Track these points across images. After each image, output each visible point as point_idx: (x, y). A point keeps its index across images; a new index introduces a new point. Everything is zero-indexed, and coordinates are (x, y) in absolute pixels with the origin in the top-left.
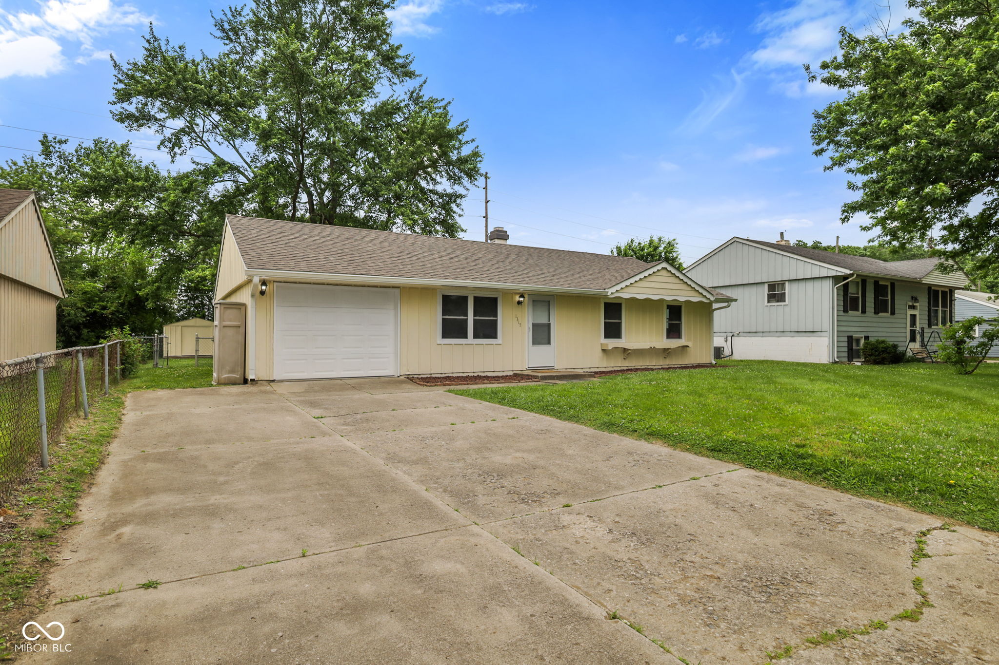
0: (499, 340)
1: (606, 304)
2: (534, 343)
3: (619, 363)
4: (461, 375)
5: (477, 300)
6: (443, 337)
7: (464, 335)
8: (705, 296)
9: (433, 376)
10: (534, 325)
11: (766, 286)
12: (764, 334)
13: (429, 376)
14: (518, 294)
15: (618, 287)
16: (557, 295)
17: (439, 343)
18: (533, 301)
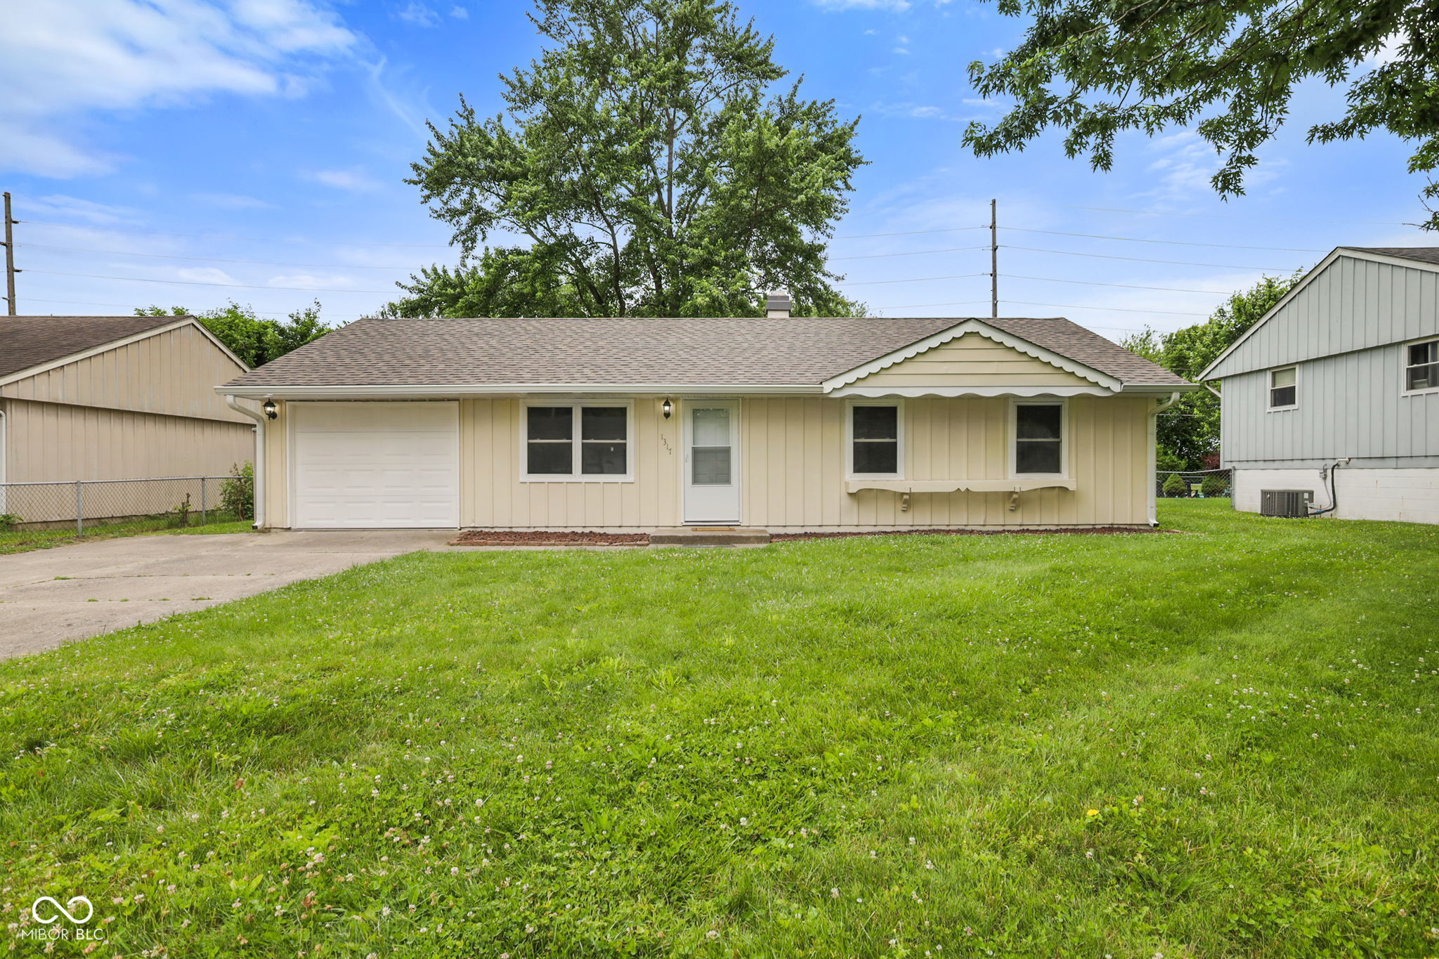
0: (630, 476)
1: (857, 411)
2: (696, 480)
3: (890, 517)
4: (561, 530)
5: (585, 411)
6: (530, 472)
7: (568, 470)
8: (1096, 384)
9: (514, 530)
10: (696, 452)
11: (1404, 352)
12: (1401, 462)
13: (508, 530)
14: (660, 399)
15: (850, 377)
16: (743, 399)
17: (521, 480)
18: (695, 411)
